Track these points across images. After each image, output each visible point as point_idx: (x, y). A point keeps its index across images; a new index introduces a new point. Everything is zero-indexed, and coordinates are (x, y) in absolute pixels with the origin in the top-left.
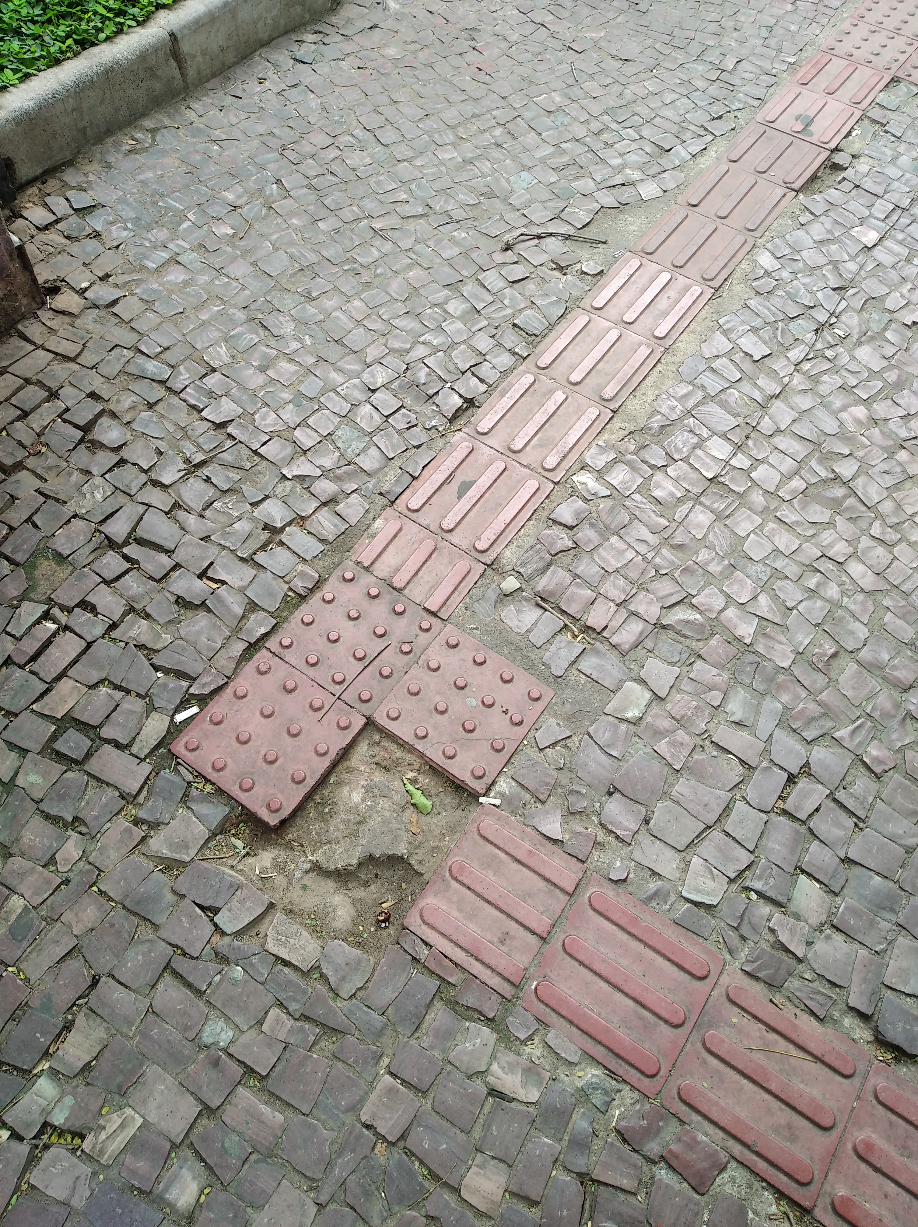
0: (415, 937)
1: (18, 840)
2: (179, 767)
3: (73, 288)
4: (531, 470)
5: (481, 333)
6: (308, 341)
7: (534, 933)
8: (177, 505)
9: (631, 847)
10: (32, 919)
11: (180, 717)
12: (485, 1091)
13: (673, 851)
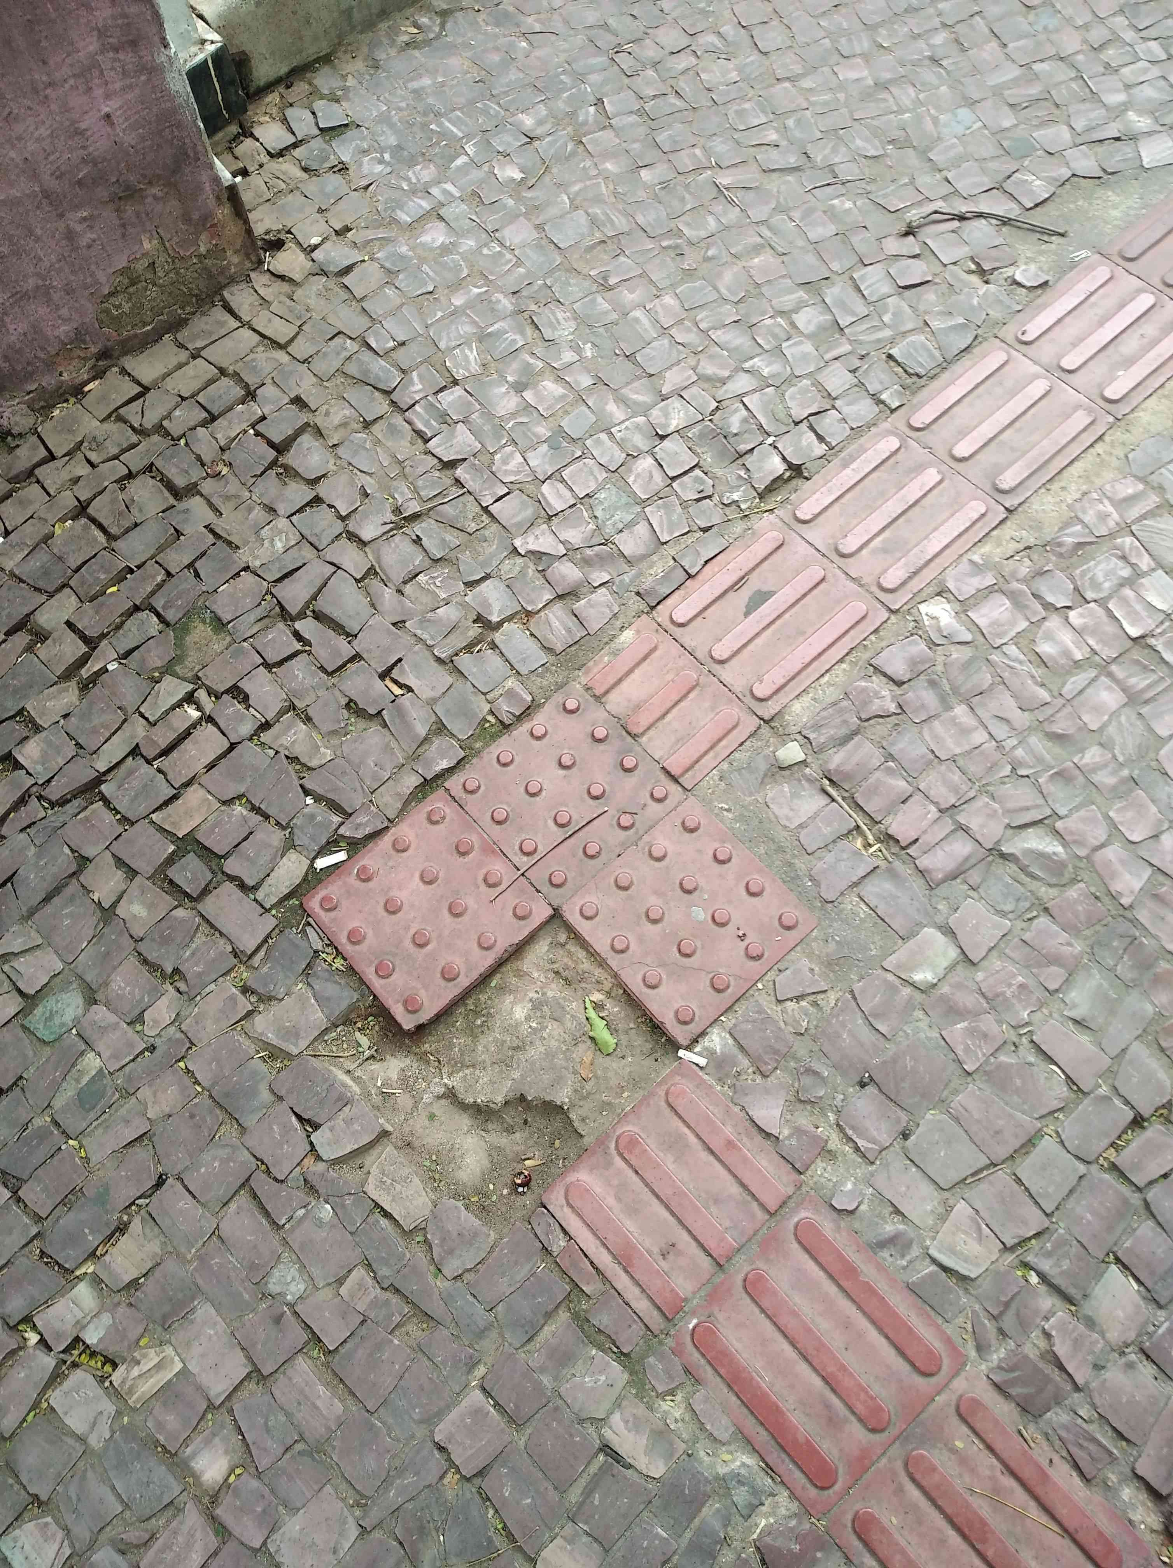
0: (552, 1220)
1: (106, 984)
2: (309, 930)
3: (299, 244)
4: (861, 586)
5: (837, 364)
6: (588, 351)
7: (710, 1255)
8: (372, 572)
9: (874, 1167)
10: (105, 1086)
11: (322, 863)
12: (597, 1444)
13: (932, 1187)
